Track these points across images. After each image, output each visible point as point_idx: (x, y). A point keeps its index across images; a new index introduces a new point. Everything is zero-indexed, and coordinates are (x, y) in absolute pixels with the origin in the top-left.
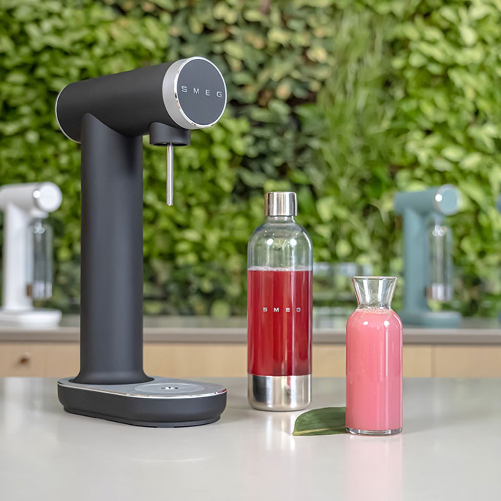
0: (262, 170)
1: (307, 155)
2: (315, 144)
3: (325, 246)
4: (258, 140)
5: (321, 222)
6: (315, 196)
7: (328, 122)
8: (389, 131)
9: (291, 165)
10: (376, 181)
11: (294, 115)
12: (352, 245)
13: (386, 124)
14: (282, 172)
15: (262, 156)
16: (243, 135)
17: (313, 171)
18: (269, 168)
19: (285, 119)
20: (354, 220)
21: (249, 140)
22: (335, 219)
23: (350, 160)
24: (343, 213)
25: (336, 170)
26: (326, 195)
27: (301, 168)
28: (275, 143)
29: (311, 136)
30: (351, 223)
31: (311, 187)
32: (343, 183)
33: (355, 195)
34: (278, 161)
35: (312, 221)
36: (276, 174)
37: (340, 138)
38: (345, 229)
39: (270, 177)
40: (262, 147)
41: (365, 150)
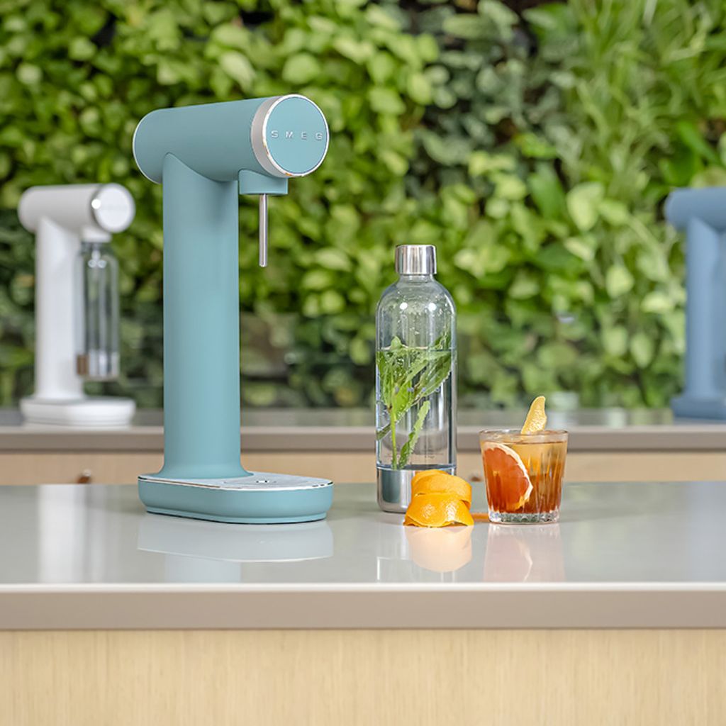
0: (464, 132)
1: (549, 102)
2: (564, 80)
3: (584, 276)
4: (453, 74)
5: (574, 232)
6: (565, 182)
7: (588, 38)
8: (705, 55)
9: (519, 121)
10: (680, 152)
11: (523, 26)
12: (636, 273)
13: (698, 44)
14: (502, 135)
15: (464, 106)
16: (428, 66)
17: (560, 133)
18: (477, 130)
19: (507, 34)
20: (639, 227)
21: (439, 75)
22: (604, 225)
23: (630, 112)
24: (617, 213)
25: (604, 131)
26: (585, 180)
27: (537, 128)
28: (488, 80)
29: (555, 65)
30: (634, 231)
31: (557, 164)
32: (618, 158)
33: (642, 180)
34: (493, 115)
35: (560, 229)
36: (489, 139)
37: (612, 70)
38: (622, 243)
39: (479, 147)
40: (462, 87)
41: (660, 92)
